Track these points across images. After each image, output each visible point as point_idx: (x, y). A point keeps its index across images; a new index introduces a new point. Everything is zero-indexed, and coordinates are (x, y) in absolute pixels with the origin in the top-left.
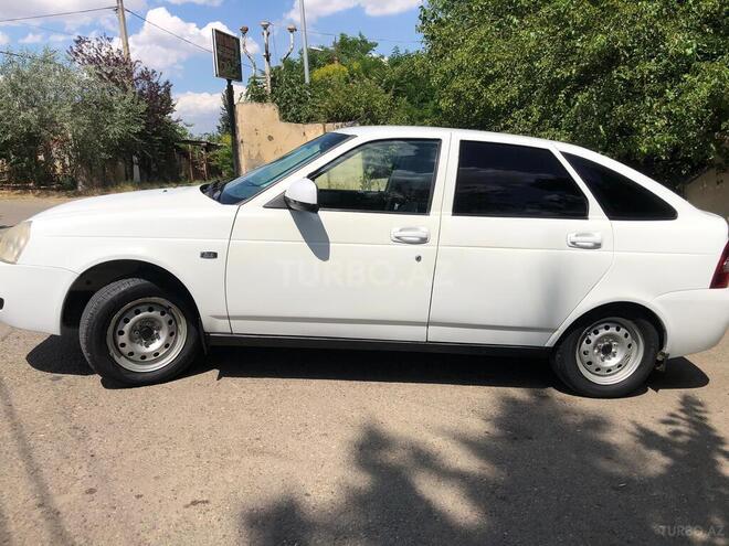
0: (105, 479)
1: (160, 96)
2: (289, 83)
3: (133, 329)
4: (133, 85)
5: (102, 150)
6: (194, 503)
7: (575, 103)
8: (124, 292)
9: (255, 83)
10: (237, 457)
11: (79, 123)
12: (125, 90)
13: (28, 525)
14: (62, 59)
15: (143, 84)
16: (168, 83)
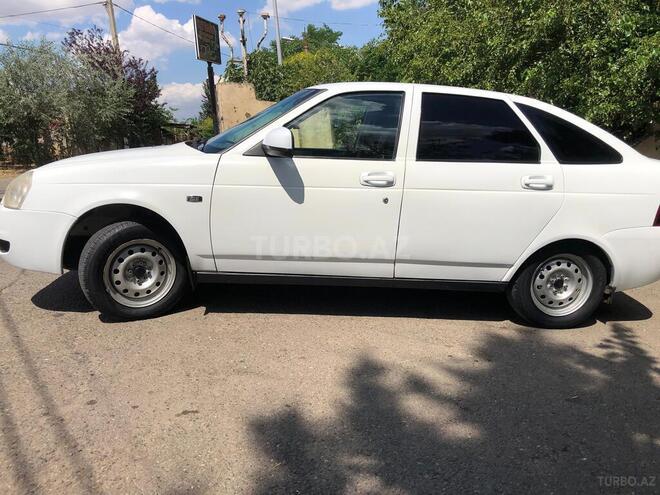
0: (104, 393)
1: (147, 82)
2: (264, 65)
3: (126, 268)
4: (122, 72)
5: (95, 132)
6: (185, 413)
7: (525, 78)
8: (118, 233)
9: (233, 66)
10: (222, 376)
11: (74, 107)
12: (115, 77)
13: (35, 430)
14: (57, 49)
15: (131, 71)
16: (153, 70)
